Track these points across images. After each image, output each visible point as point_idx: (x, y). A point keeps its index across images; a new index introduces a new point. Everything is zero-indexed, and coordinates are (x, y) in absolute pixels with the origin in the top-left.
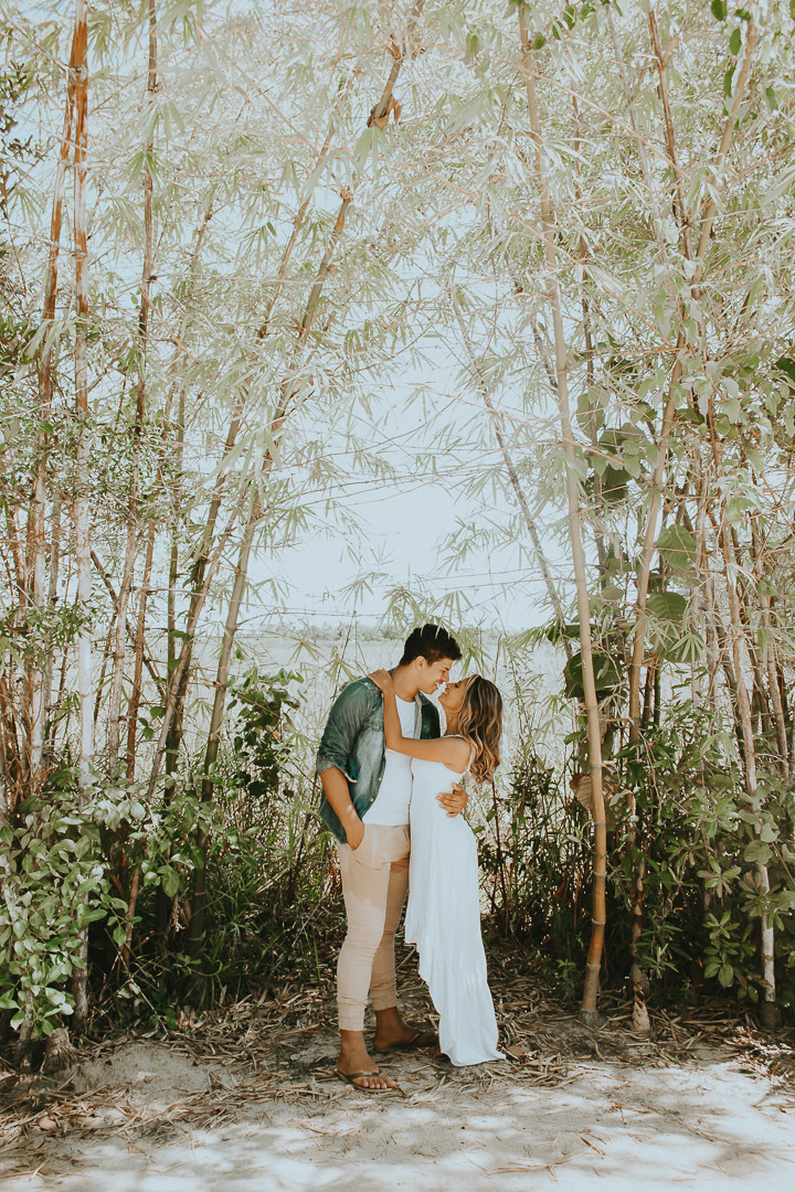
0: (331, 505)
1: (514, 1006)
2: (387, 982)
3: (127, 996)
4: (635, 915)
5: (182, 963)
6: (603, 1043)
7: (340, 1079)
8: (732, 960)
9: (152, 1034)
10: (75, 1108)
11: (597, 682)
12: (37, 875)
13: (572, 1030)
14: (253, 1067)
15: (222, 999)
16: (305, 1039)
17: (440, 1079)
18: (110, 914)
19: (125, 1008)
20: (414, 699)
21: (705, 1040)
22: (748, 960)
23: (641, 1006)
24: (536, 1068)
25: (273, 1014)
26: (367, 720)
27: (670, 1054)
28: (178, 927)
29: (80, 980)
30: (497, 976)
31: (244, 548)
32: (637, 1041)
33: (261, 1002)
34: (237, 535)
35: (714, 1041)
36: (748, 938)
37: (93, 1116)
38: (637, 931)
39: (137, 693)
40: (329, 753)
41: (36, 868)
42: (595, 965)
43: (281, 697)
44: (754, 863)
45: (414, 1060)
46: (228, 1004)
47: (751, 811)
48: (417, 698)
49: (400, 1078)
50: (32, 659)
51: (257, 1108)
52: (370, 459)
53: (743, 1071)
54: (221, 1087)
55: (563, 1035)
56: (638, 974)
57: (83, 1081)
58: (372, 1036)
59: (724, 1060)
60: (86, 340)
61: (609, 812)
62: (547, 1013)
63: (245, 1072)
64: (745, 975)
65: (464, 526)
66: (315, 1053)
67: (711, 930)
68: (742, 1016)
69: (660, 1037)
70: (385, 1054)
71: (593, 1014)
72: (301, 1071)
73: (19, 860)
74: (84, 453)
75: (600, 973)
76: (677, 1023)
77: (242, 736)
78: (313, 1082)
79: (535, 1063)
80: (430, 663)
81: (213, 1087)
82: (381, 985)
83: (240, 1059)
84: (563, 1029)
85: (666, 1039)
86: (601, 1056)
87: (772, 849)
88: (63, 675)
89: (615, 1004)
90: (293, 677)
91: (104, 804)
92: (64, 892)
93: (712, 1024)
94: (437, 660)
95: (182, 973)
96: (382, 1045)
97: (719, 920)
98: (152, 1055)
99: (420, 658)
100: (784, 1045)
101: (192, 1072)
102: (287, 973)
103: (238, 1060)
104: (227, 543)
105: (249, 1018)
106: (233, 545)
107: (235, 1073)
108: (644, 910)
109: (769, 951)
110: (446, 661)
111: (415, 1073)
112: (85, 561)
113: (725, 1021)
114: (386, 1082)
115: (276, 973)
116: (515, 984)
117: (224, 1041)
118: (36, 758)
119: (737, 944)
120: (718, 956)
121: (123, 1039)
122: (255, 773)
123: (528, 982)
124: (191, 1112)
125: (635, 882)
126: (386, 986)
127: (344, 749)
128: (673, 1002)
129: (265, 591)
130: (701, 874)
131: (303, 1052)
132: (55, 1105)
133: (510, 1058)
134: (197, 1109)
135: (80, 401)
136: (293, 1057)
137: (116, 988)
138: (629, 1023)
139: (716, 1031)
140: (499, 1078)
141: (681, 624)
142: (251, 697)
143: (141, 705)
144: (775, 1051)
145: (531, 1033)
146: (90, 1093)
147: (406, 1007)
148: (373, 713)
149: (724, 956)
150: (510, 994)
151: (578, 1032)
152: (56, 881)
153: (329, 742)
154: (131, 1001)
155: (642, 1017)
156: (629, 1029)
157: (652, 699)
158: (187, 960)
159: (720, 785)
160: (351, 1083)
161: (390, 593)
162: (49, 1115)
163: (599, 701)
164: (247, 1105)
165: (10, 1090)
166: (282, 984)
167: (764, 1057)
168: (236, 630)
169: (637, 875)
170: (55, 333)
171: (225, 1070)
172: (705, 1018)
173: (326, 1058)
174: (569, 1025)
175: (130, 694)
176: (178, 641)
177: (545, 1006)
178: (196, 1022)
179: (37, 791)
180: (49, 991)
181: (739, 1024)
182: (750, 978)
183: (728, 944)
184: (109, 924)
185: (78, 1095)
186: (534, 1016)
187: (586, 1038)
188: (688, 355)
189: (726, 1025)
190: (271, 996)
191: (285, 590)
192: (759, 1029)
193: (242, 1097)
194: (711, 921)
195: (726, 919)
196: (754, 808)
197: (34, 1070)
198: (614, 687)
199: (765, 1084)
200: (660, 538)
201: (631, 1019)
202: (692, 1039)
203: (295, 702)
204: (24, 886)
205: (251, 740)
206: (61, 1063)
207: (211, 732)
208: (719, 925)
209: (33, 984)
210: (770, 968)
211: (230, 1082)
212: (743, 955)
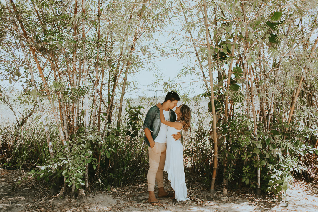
0: (149, 62)
1: (194, 188)
2: (161, 181)
3: (98, 183)
4: (225, 166)
5: (111, 175)
6: (215, 197)
7: (149, 203)
8: (249, 178)
9: (104, 192)
10: (85, 207)
11: (215, 107)
12: (75, 152)
13: (208, 194)
14: (128, 200)
15: (121, 185)
16: (141, 194)
17: (173, 204)
18: (92, 162)
19: (98, 186)
20: (168, 110)
21: (241, 197)
22: (253, 178)
23: (225, 189)
24: (197, 202)
25: (134, 189)
26: (155, 116)
27: (232, 200)
28: (110, 167)
29: (87, 178)
30: (191, 182)
31: (126, 73)
32: (224, 197)
33: (131, 186)
34: (125, 69)
35: (243, 198)
36: (254, 173)
37: (89, 209)
38: (225, 170)
39: (100, 110)
40: (146, 125)
41: (75, 150)
42: (214, 178)
43: (139, 112)
44: (255, 153)
45: (167, 200)
46: (123, 186)
47: (255, 141)
48: (169, 110)
49: (163, 203)
50: (74, 101)
51: (128, 208)
52: (160, 50)
53: (249, 204)
54: (120, 204)
55: (205, 195)
56: (225, 181)
57: (87, 201)
58: (158, 194)
59: (245, 202)
60: (84, 19)
61: (218, 140)
62: (202, 190)
63: (126, 201)
64: (252, 182)
65: (185, 68)
66: (143, 197)
67: (244, 170)
68: (252, 192)
69: (230, 196)
70: (160, 198)
71: (213, 190)
72: (139, 201)
73: (71, 148)
74: (85, 48)
75: (215, 180)
76: (234, 193)
77: (129, 122)
78: (142, 203)
79: (197, 201)
80: (171, 102)
81: (118, 204)
82: (160, 182)
83: (125, 198)
84: (205, 194)
85: (231, 197)
86: (214, 200)
87: (260, 150)
88: (82, 106)
89: (219, 188)
90: (142, 108)
91: (91, 136)
92: (81, 156)
93: (243, 194)
94: (173, 101)
95: (111, 178)
96: (160, 196)
97: (246, 168)
98: (104, 196)
99: (169, 100)
100: (261, 199)
101: (113, 200)
102: (138, 180)
103: (124, 198)
104: (122, 72)
105: (128, 189)
106: (123, 72)
107: (123, 201)
108: (226, 165)
109: (259, 176)
110: (176, 101)
111: (167, 202)
112: (86, 76)
113: (247, 193)
114: (160, 204)
115: (135, 180)
116: (195, 183)
117: (121, 194)
118: (75, 125)
119: (251, 174)
120: (246, 177)
121: (97, 192)
122: (132, 132)
123: (198, 183)
124: (112, 209)
125: (224, 158)
126: (161, 182)
127: (150, 123)
128: (234, 188)
129: (132, 84)
130: (242, 156)
131: (141, 197)
132: (80, 206)
133: (191, 200)
134: (114, 208)
135: (84, 35)
136: (138, 198)
137: (95, 181)
138: (222, 193)
139: (244, 195)
140: (188, 204)
141: (237, 92)
142: (131, 113)
143: (101, 113)
144: (259, 200)
145: (197, 194)
146: (88, 204)
147: (167, 188)
148: (157, 114)
149: (247, 177)
150: (193, 186)
151: (209, 194)
152: (79, 154)
153: (146, 122)
154: (99, 184)
155: (226, 191)
156: (222, 194)
157: (232, 112)
158: (113, 175)
159: (247, 134)
160: (151, 204)
161: (163, 84)
162: (79, 208)
163: (216, 112)
164: (126, 208)
165: (70, 203)
166: (137, 182)
167: (255, 201)
168: (124, 94)
169: (226, 156)
170: (77, 18)
171: (121, 200)
172: (242, 192)
173: (146, 198)
174: (207, 193)
175: (98, 110)
176: (110, 97)
177: (202, 189)
178: (115, 190)
179: (75, 133)
180: (78, 179)
181: (250, 194)
182: (254, 182)
183: (248, 174)
184: (92, 164)
185: (86, 204)
186: (199, 191)
187: (211, 196)
188: (239, 21)
189: (247, 194)
190: (134, 185)
191: (136, 84)
192: (255, 195)
193: (125, 206)
194: (244, 168)
195: (247, 168)
196: (256, 140)
197: (76, 198)
198: (220, 108)
199: (255, 207)
200: (233, 70)
201: (223, 192)
202: (238, 197)
203: (142, 114)
204: (72, 155)
205: (131, 123)
206: (82, 197)
207: (118, 119)
208: (246, 169)
209: (74, 177)
210: (259, 180)
211: (122, 203)
212: (252, 177)
